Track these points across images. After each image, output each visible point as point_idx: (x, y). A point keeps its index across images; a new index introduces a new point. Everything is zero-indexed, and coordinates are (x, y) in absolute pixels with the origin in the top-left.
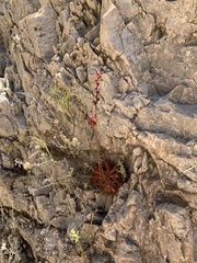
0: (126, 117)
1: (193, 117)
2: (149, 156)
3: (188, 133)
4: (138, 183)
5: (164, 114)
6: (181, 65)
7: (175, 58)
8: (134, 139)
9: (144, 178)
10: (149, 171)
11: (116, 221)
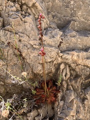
0: (51, 46)
1: (87, 36)
2: (70, 66)
3: (86, 46)
4: (68, 85)
5: (73, 38)
6: (68, 10)
7: (63, 5)
8: (60, 59)
9: (71, 80)
10: (71, 75)
11: (66, 116)
